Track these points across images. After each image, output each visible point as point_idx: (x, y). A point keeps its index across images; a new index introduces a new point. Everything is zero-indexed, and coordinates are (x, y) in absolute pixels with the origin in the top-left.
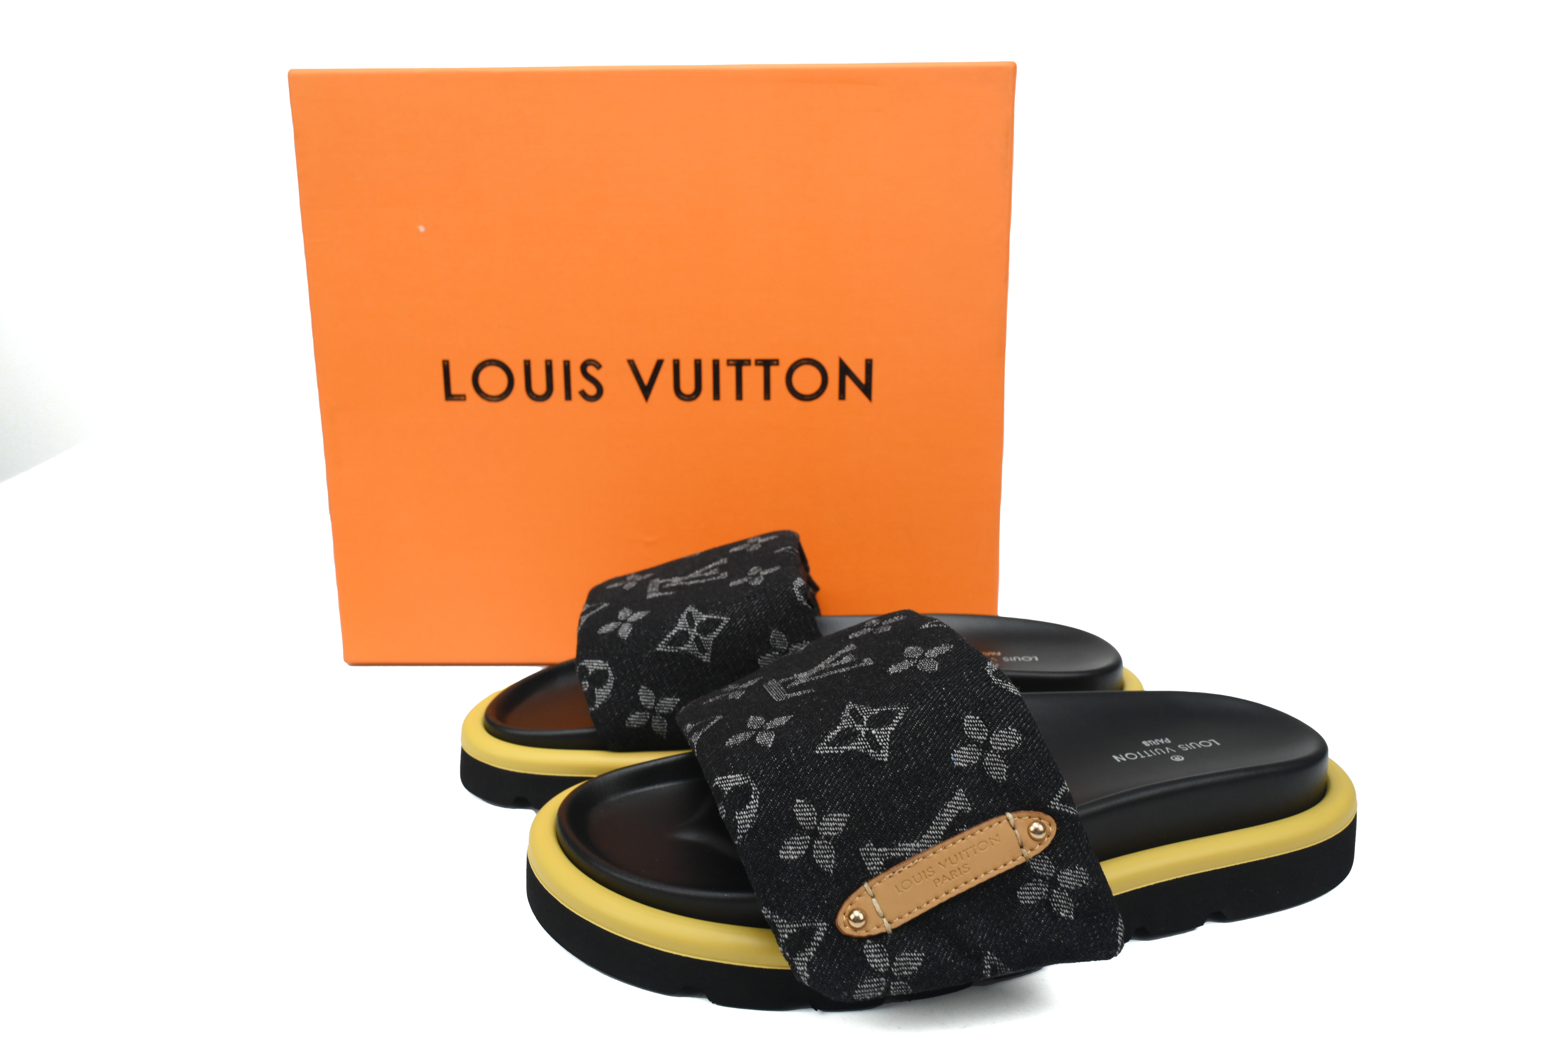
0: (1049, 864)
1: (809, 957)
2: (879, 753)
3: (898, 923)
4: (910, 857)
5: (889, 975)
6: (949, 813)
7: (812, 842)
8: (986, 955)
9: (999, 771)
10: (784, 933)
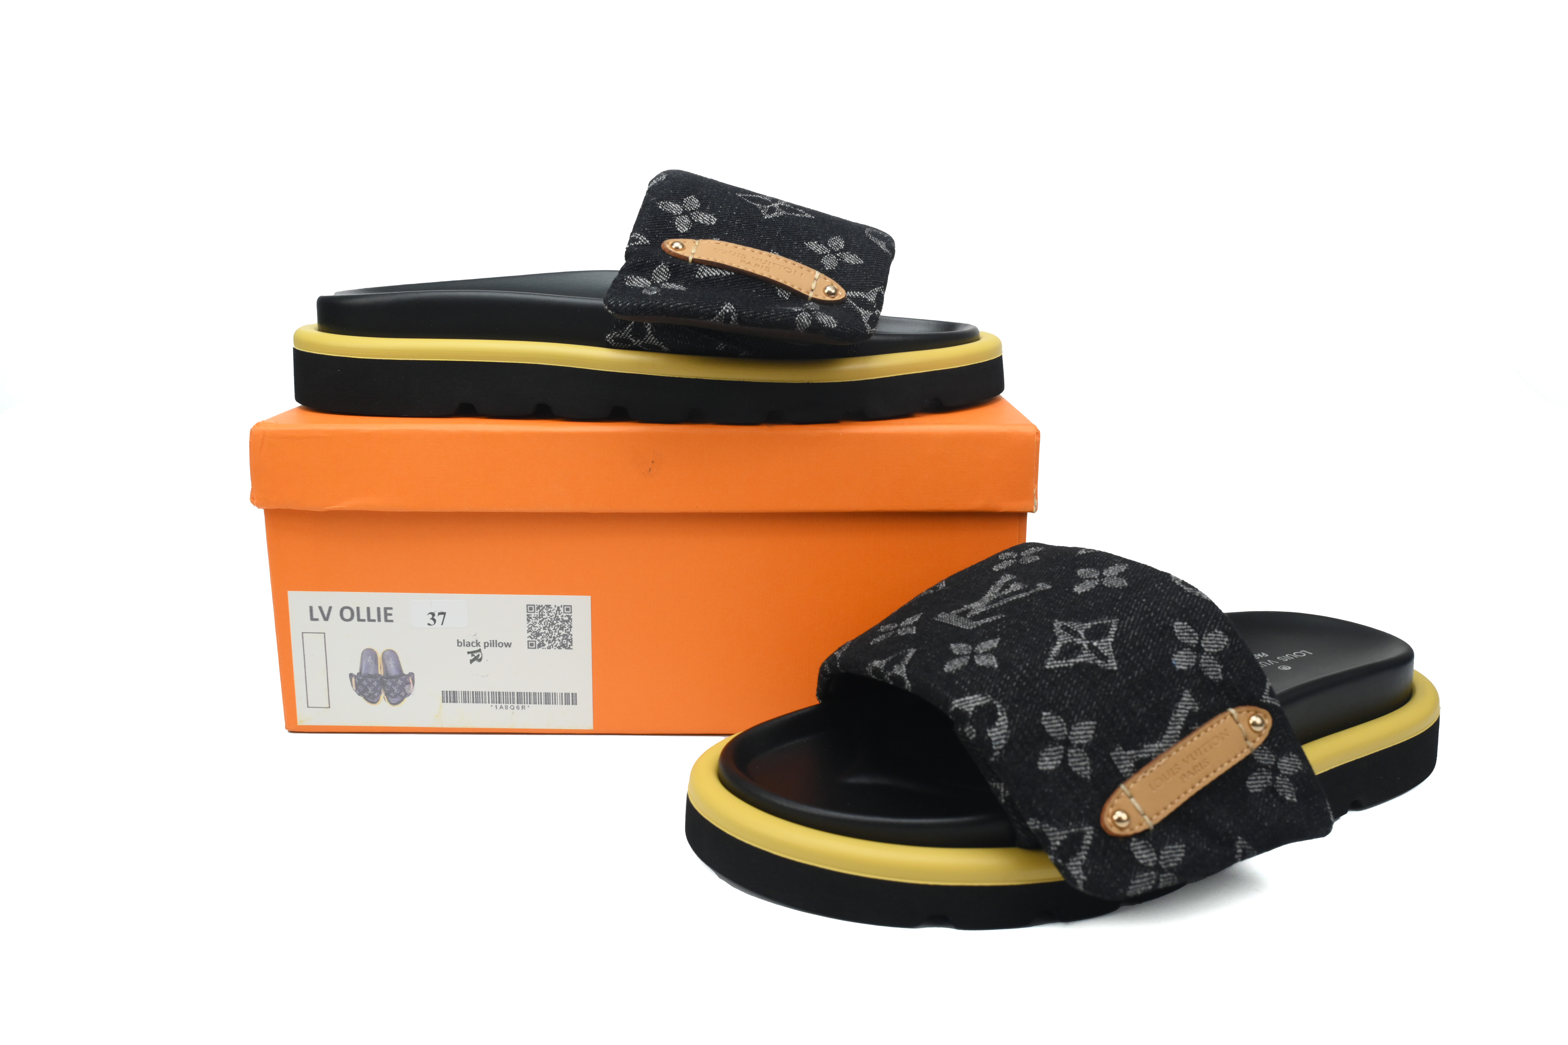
0: (1269, 754)
1: (1081, 860)
2: (1107, 663)
3: (1157, 819)
4: (1156, 757)
5: (1157, 868)
6: (1180, 713)
7: (1066, 752)
8: (1237, 840)
9: (1215, 672)
10: (1055, 841)
